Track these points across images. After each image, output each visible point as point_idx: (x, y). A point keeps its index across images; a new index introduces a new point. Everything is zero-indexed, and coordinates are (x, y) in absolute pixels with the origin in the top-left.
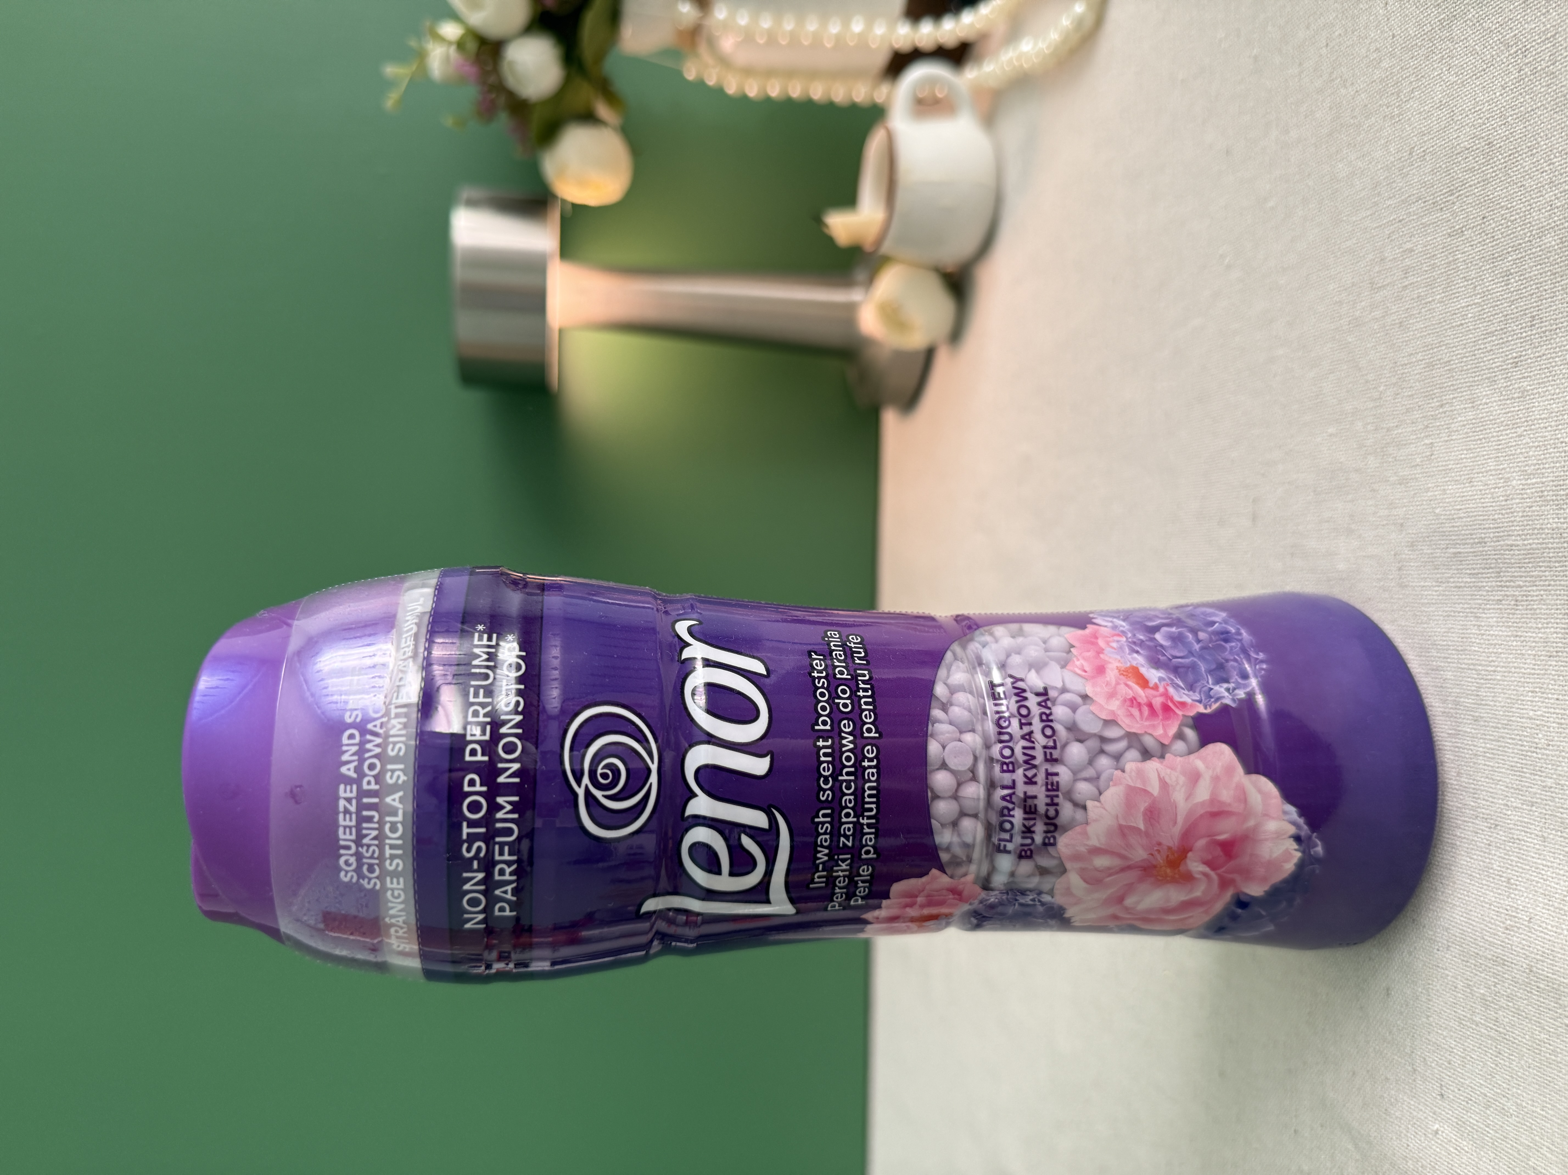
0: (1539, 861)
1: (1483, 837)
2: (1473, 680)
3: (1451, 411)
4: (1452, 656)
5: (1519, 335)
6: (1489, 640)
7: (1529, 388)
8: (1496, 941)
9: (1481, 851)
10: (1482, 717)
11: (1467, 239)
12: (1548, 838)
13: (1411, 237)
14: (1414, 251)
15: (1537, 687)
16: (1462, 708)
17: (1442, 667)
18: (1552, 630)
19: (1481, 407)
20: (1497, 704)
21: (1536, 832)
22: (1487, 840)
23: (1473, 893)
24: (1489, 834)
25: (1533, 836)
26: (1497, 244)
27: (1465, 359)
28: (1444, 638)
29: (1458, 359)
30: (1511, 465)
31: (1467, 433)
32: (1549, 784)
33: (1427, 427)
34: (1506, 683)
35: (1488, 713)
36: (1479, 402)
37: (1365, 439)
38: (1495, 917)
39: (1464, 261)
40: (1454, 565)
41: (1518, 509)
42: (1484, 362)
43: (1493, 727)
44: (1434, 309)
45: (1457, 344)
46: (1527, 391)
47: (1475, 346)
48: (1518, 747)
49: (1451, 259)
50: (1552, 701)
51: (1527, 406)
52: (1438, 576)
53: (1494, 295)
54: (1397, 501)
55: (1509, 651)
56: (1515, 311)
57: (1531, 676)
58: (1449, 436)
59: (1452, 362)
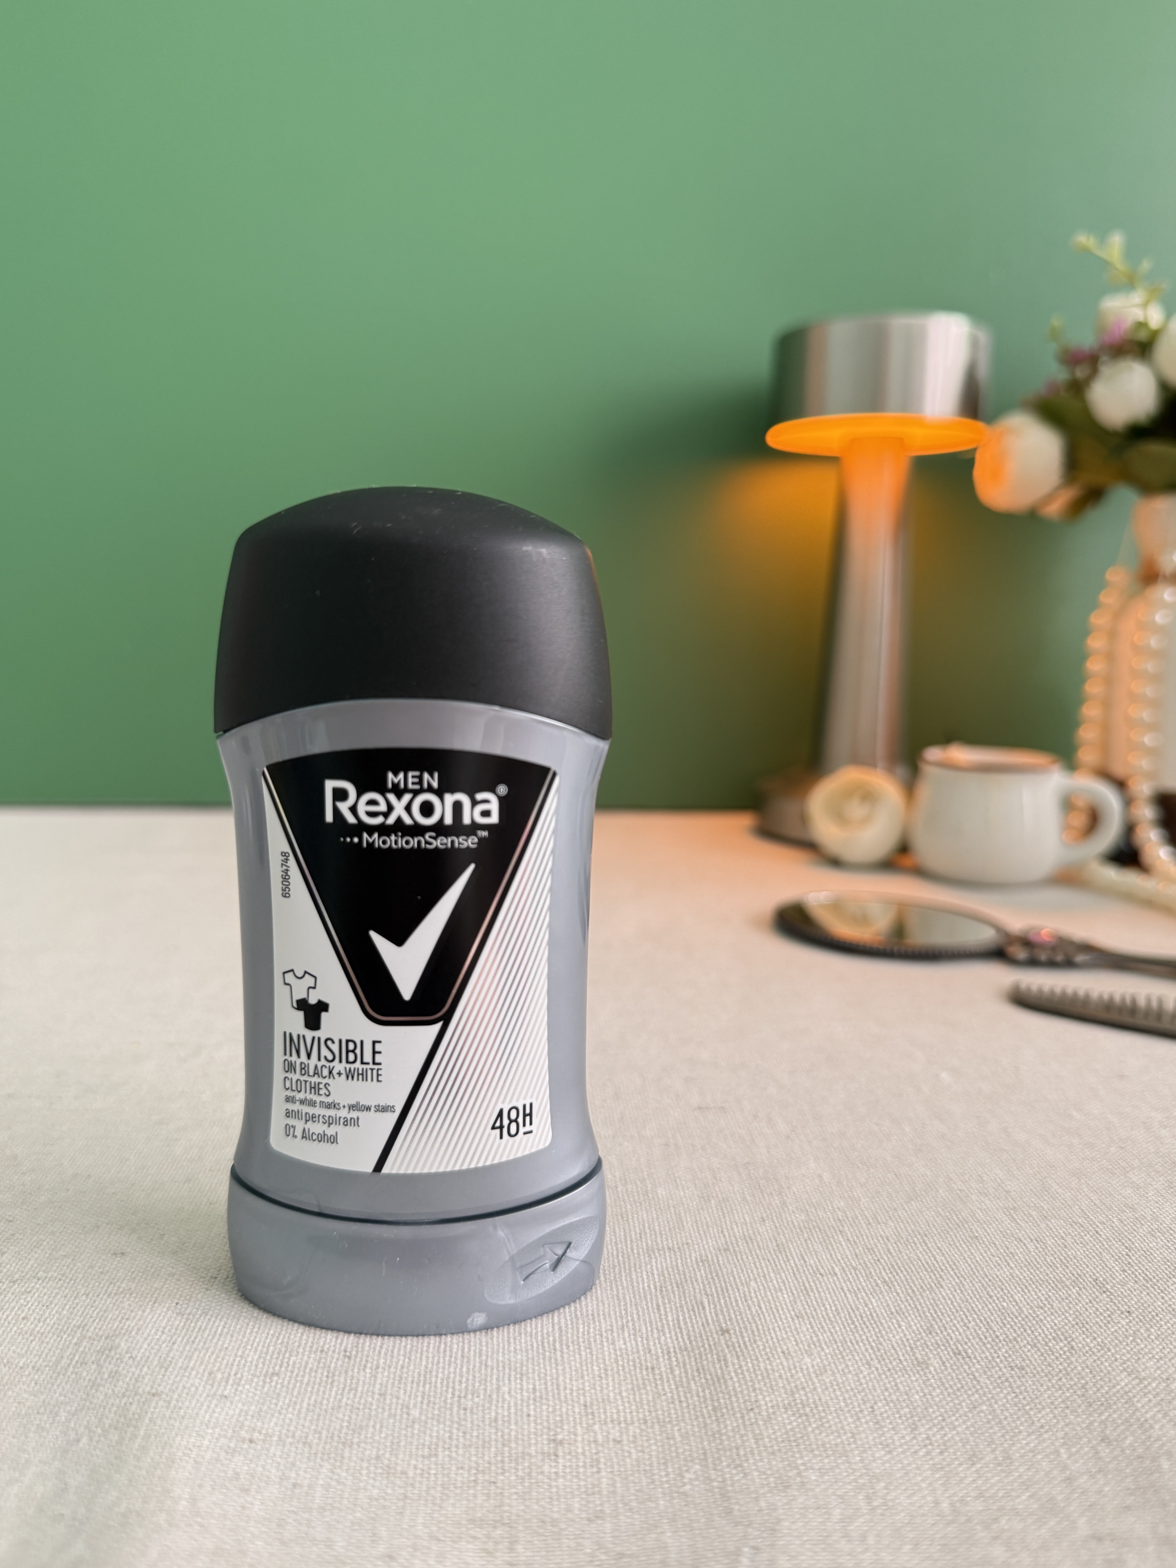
0: (305, 1405)
3: (882, 1292)
5: (995, 1355)
6: (595, 1341)
7: (932, 1369)
8: (193, 1362)
9: (313, 1343)
11: (1097, 1297)
12: (338, 1412)
13: (1081, 1243)
14: (1066, 1247)
15: (541, 1393)
19: (894, 1321)
21: (344, 1400)
22: (328, 1349)
23: (255, 1337)
24: (337, 1351)
25: (339, 1397)
26: (1101, 1327)
27: (949, 1302)
29: (947, 1294)
31: (858, 1309)
32: (412, 1412)
33: (855, 1269)
34: (542, 1361)
36: (900, 1319)
37: (824, 1208)
38: (225, 1361)
39: (1070, 1296)
40: (686, 1303)
41: (774, 1364)
42: (951, 1320)
43: (481, 1350)
44: (1002, 1268)
45: (966, 1294)
46: (927, 1368)
47: (968, 1311)
48: (458, 1378)
49: (1068, 1283)
50: (525, 1409)
51: (908, 1369)
52: (669, 1287)
53: (1037, 1327)
54: (755, 1244)
55: (584, 1363)
56: (1026, 1350)
57: (555, 1387)
58: (849, 1290)
59: (942, 1290)
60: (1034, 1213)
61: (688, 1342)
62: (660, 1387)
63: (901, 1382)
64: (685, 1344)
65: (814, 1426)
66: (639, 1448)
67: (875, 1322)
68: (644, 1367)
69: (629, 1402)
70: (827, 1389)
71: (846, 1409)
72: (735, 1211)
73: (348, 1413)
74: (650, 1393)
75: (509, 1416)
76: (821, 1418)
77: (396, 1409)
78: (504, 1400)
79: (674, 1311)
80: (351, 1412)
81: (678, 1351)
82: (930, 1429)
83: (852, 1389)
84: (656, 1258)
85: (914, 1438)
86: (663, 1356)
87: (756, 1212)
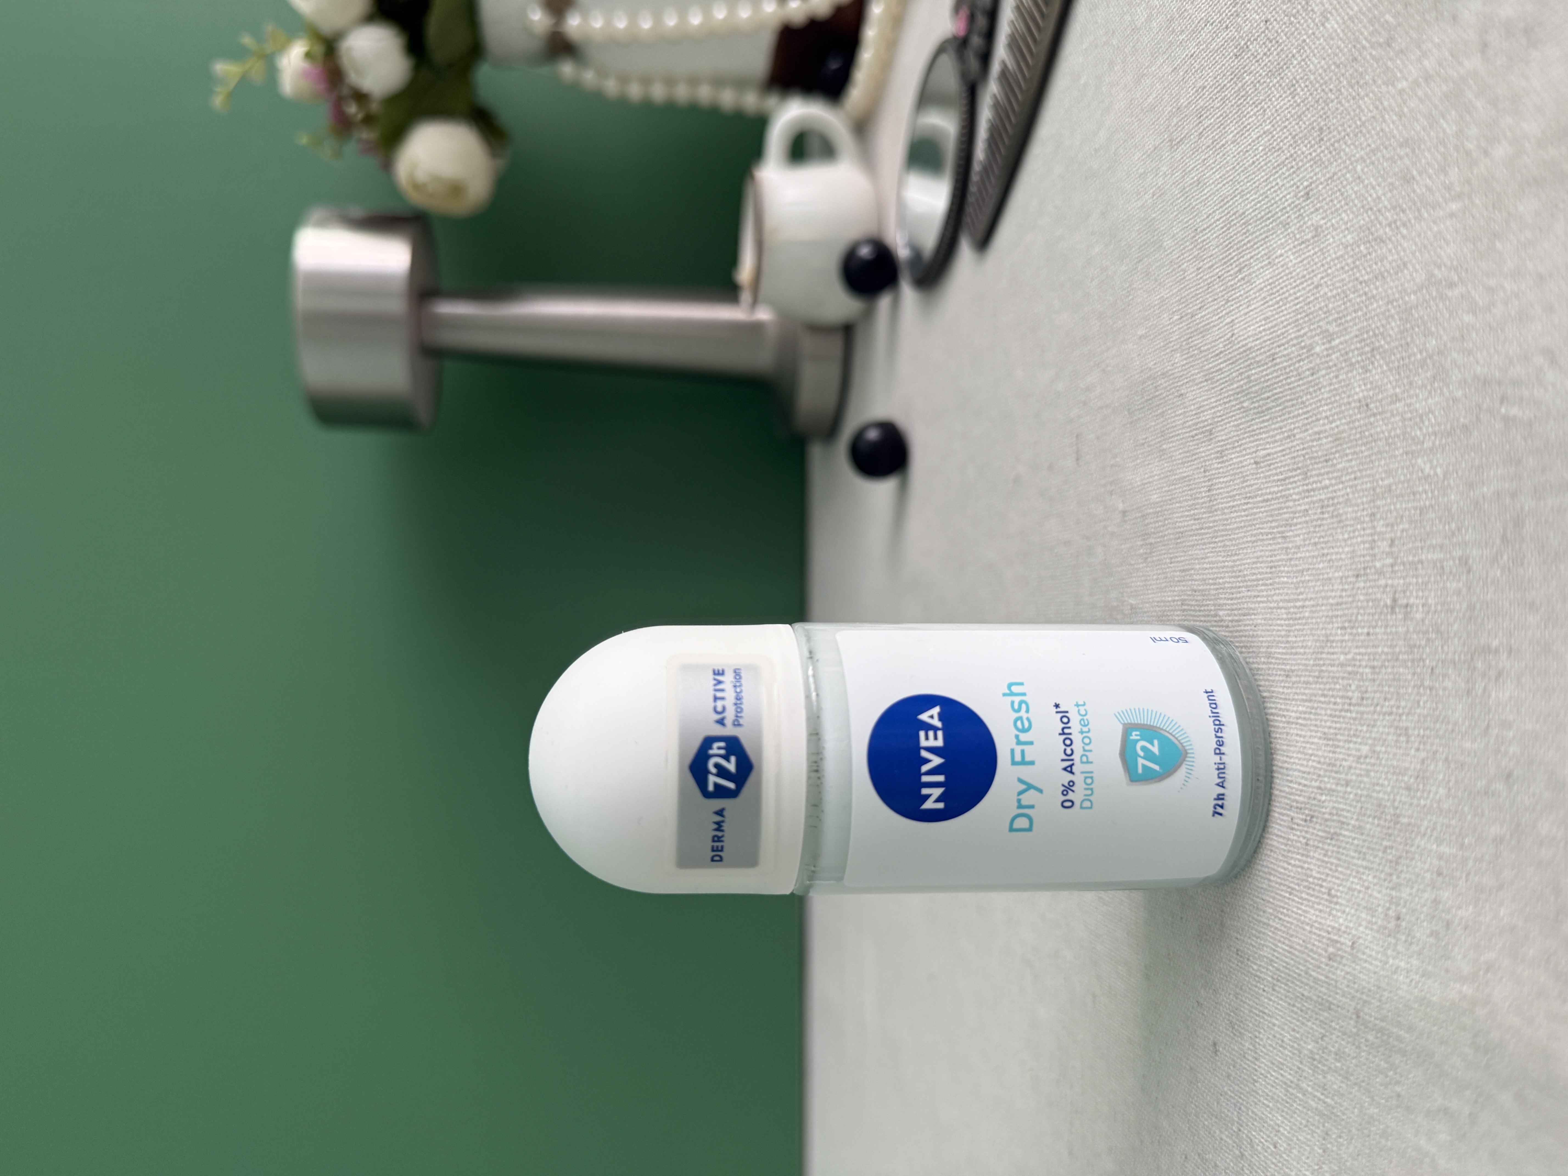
1: (1298, 833)
2: (1283, 622)
3: (1250, 274)
4: (1261, 594)
5: (1309, 157)
6: (1296, 565)
7: (1322, 222)
9: (1298, 854)
10: (1293, 671)
11: (1252, 54)
12: (1365, 828)
14: (1205, 87)
16: (1273, 661)
17: (1253, 609)
18: (1359, 539)
19: (1277, 261)
20: (1307, 651)
21: (1353, 822)
22: (1304, 838)
23: (1293, 912)
24: (1306, 829)
25: (1350, 828)
26: (1282, 50)
27: (1259, 205)
28: (1253, 571)
29: (1251, 207)
30: (1312, 327)
31: (1265, 298)
32: (1364, 753)
33: (1228, 301)
34: (1314, 620)
35: (1299, 664)
37: (1170, 333)
38: (1316, 943)
39: (1252, 82)
42: (1276, 203)
43: (1304, 682)
46: (1321, 227)
47: (1267, 185)
48: (1331, 706)
49: (1240, 85)
50: (1362, 638)
51: (1322, 246)
56: (1304, 126)
58: (1248, 307)
59: (1247, 213)
60: (1175, 121)
61: (1299, 471)
62: (1341, 500)
63: (1335, 253)
64: (1300, 474)
65: (1383, 342)
66: (1399, 520)
67: (1277, 280)
68: (1322, 516)
69: (1354, 531)
70: (1345, 329)
71: (1365, 310)
72: (1174, 424)
73: (1365, 819)
74: (1346, 510)
75: (1369, 654)
76: (1375, 335)
77: (1361, 769)
78: (1354, 659)
79: (1270, 485)
80: (1365, 815)
81: (1307, 482)
82: (1380, 223)
83: (1344, 304)
84: (1218, 504)
85: (1390, 239)
86: (1311, 496)
87: (1173, 403)
